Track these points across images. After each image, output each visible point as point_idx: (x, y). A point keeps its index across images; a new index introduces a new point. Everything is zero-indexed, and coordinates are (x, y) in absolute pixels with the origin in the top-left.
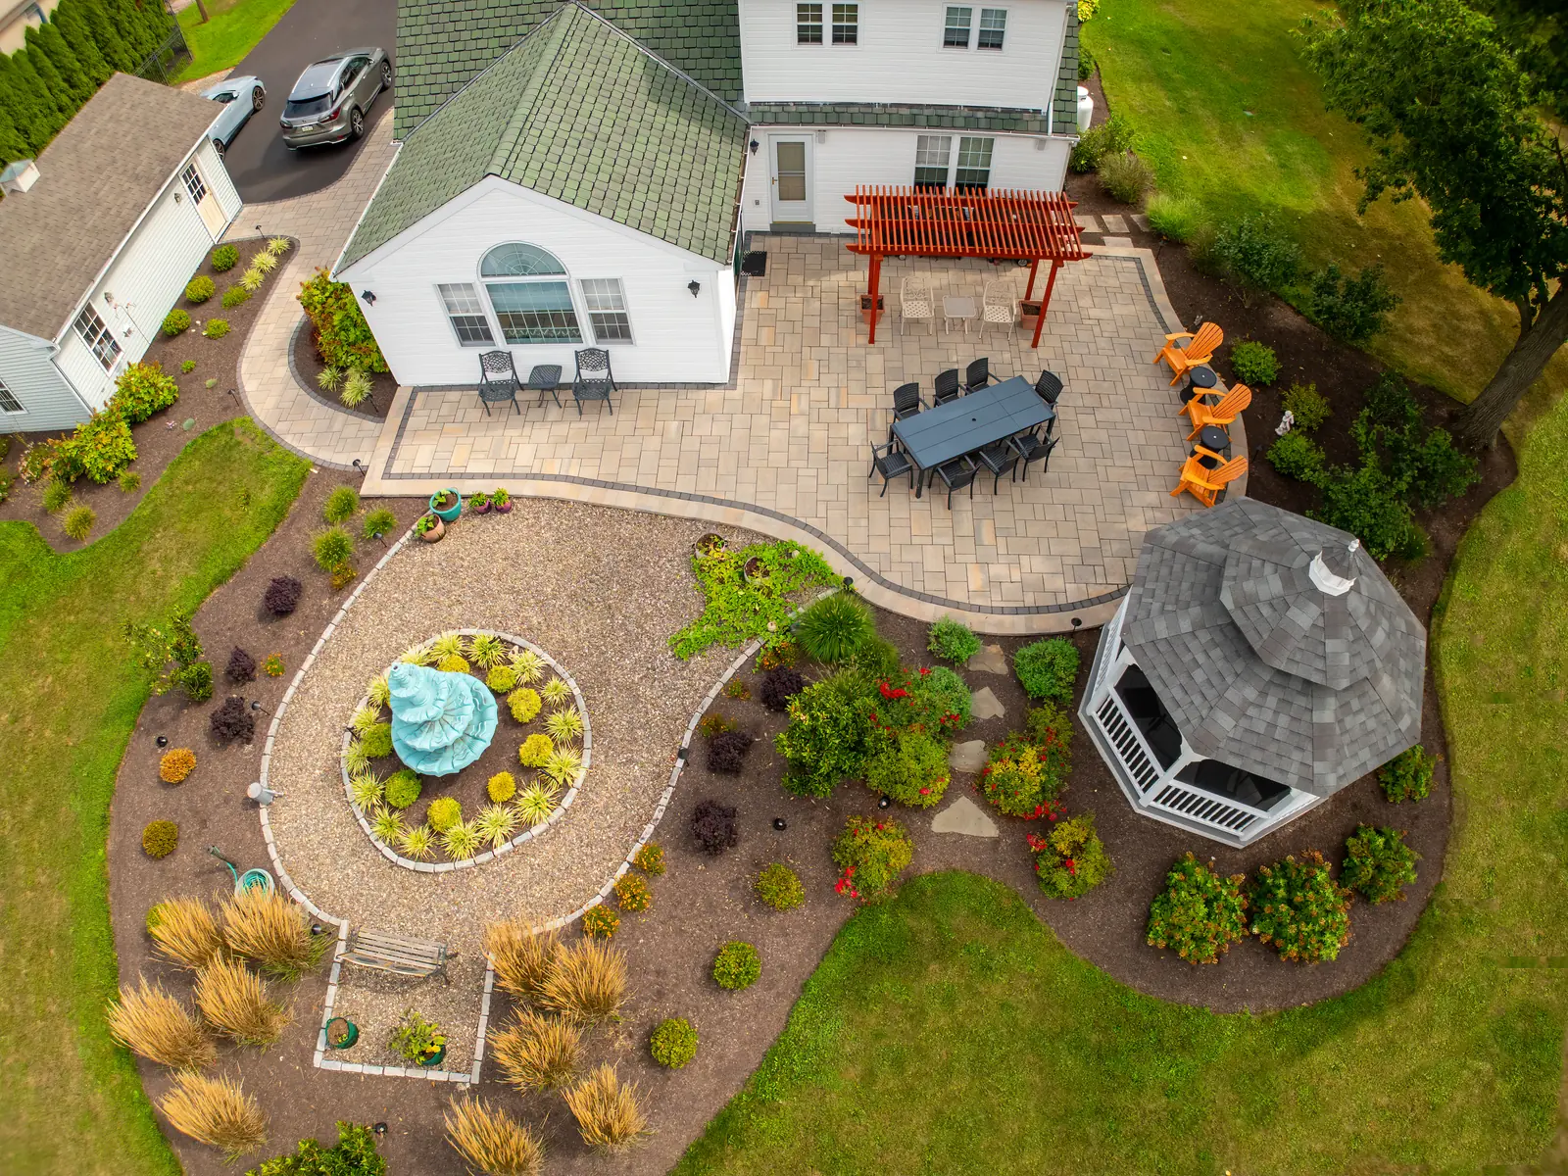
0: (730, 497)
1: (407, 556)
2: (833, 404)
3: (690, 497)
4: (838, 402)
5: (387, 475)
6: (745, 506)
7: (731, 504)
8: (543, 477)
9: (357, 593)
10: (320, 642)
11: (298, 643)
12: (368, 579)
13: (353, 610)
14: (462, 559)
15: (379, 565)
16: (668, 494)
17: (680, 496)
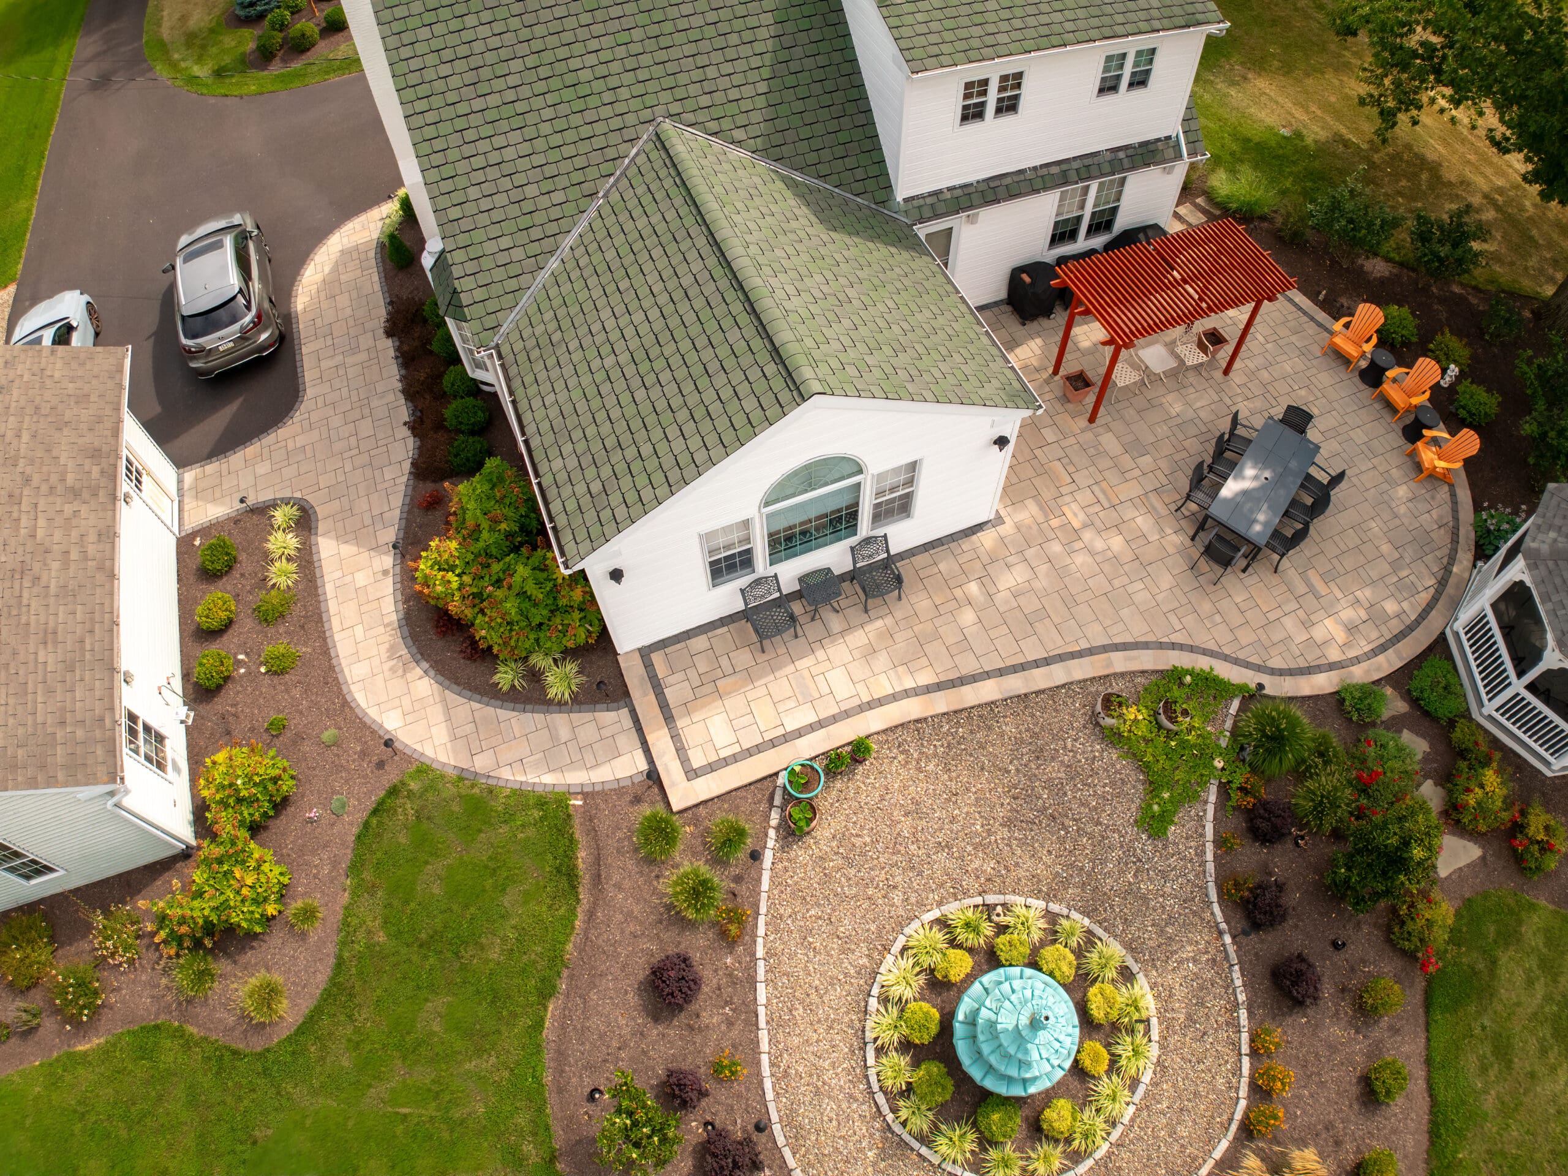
0: (1084, 645)
1: (789, 860)
2: (1106, 505)
3: (1047, 662)
4: (1109, 500)
5: (692, 773)
6: (1105, 649)
7: (1091, 652)
8: (880, 702)
9: (761, 931)
10: (762, 1011)
11: (730, 1024)
12: (763, 909)
13: (770, 954)
14: (857, 836)
15: (765, 885)
16: (1023, 667)
17: (1037, 664)
